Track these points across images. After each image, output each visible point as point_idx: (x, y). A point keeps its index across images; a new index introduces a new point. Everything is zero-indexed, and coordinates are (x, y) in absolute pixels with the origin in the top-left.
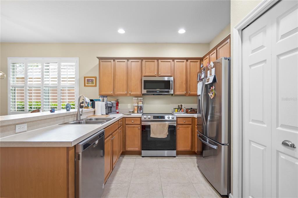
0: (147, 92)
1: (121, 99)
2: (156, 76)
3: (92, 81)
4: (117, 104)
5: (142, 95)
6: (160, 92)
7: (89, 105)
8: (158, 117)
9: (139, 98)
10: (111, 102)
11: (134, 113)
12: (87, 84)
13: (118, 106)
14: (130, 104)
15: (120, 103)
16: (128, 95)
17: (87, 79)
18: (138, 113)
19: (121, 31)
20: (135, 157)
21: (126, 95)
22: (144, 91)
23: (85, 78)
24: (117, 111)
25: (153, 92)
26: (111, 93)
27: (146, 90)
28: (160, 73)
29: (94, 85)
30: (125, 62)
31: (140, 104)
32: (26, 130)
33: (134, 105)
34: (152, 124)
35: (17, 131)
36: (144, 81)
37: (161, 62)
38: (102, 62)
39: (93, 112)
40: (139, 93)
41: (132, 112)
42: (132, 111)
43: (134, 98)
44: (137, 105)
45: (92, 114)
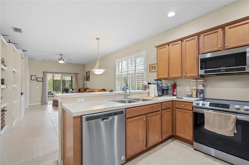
0: (206, 72)
1: (178, 82)
2: (221, 50)
3: (155, 67)
4: (174, 86)
5: (199, 77)
6: (226, 70)
7: (147, 87)
8: (217, 105)
9: (198, 81)
10: (167, 84)
11: (192, 97)
12: (152, 70)
13: (176, 88)
14: (189, 87)
15: (179, 86)
16: (183, 77)
17: (151, 67)
18: (197, 97)
19: (171, 14)
20: (186, 146)
21: (181, 78)
22: (202, 72)
23: (150, 66)
24: (175, 93)
25: (214, 71)
26: (166, 76)
27: (203, 70)
28: (226, 45)
29: (156, 70)
30: (179, 43)
31: (201, 87)
32: (84, 101)
33: (192, 88)
34: (206, 112)
35: (78, 101)
36: (201, 59)
37: (229, 28)
38: (159, 49)
39: (147, 93)
40: (195, 74)
41: (190, 96)
42: (190, 94)
43: (192, 81)
44: (196, 88)
45: (147, 95)
